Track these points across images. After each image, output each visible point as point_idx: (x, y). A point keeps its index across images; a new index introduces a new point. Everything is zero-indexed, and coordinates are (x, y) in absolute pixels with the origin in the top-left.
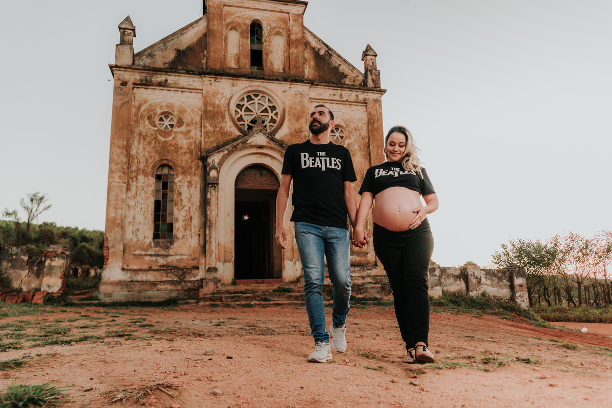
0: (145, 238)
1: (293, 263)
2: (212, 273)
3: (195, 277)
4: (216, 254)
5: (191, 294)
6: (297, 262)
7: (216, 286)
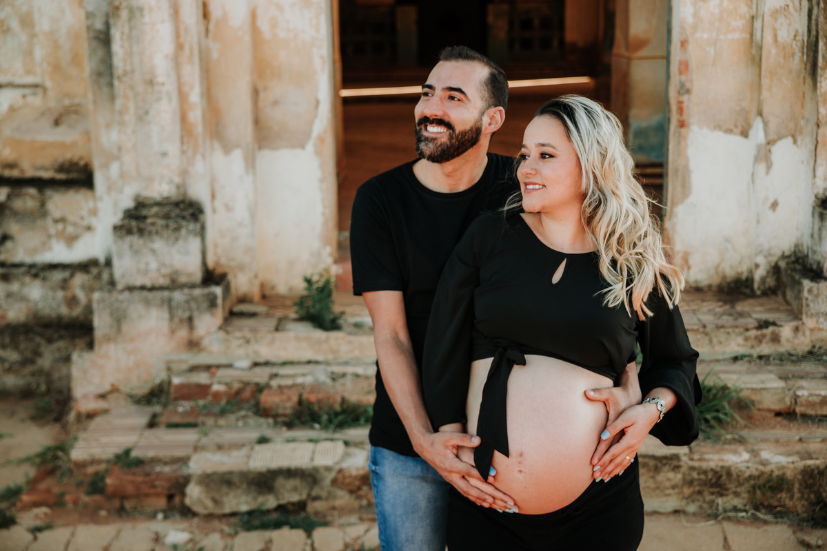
2: (158, 244)
3: (71, 240)
4: (182, 96)
5: (46, 361)
6: (784, 151)
7: (183, 333)
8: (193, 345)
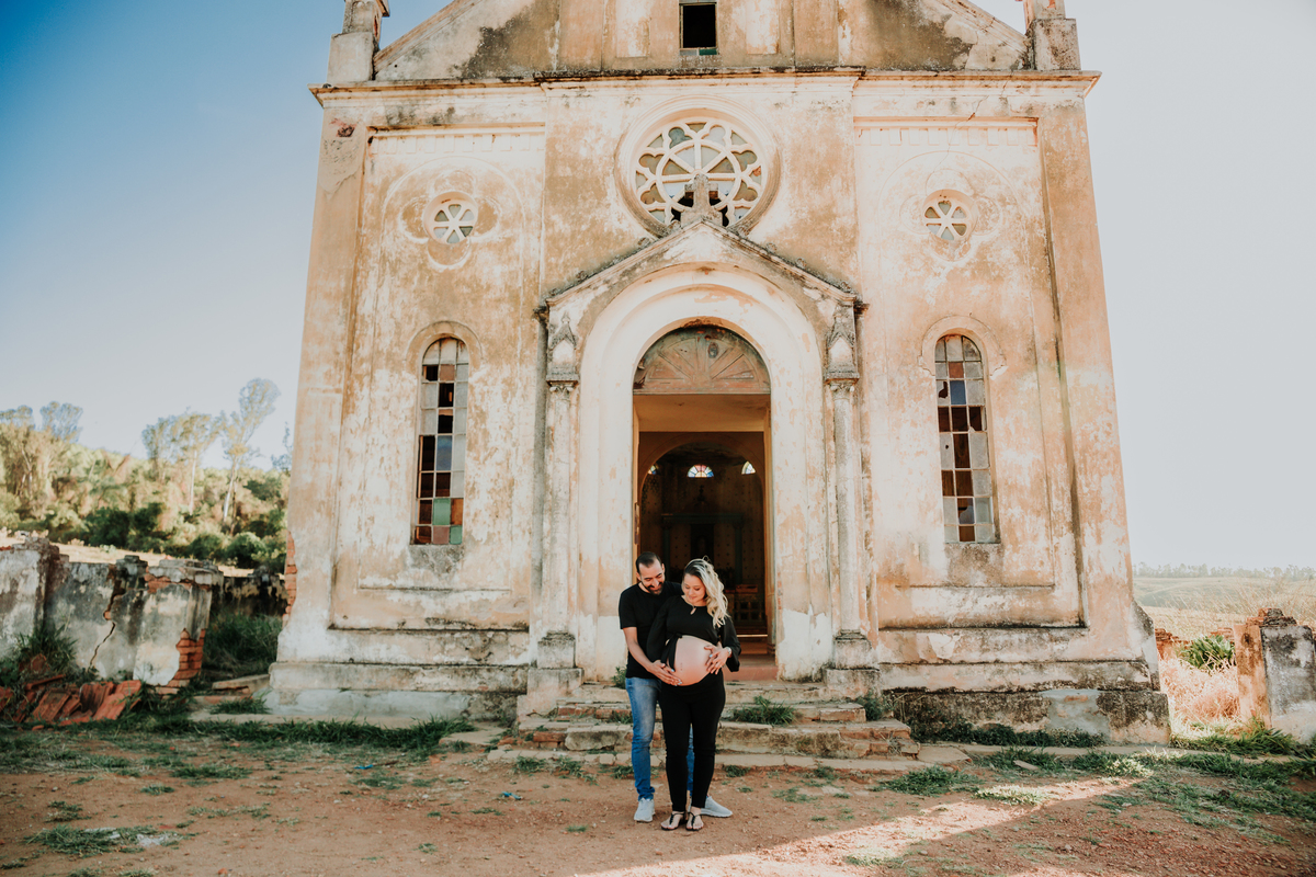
0: (389, 540)
1: (806, 618)
2: (556, 650)
3: (517, 655)
4: (569, 591)
5: (503, 707)
6: (821, 618)
7: (564, 688)
8: (568, 693)
